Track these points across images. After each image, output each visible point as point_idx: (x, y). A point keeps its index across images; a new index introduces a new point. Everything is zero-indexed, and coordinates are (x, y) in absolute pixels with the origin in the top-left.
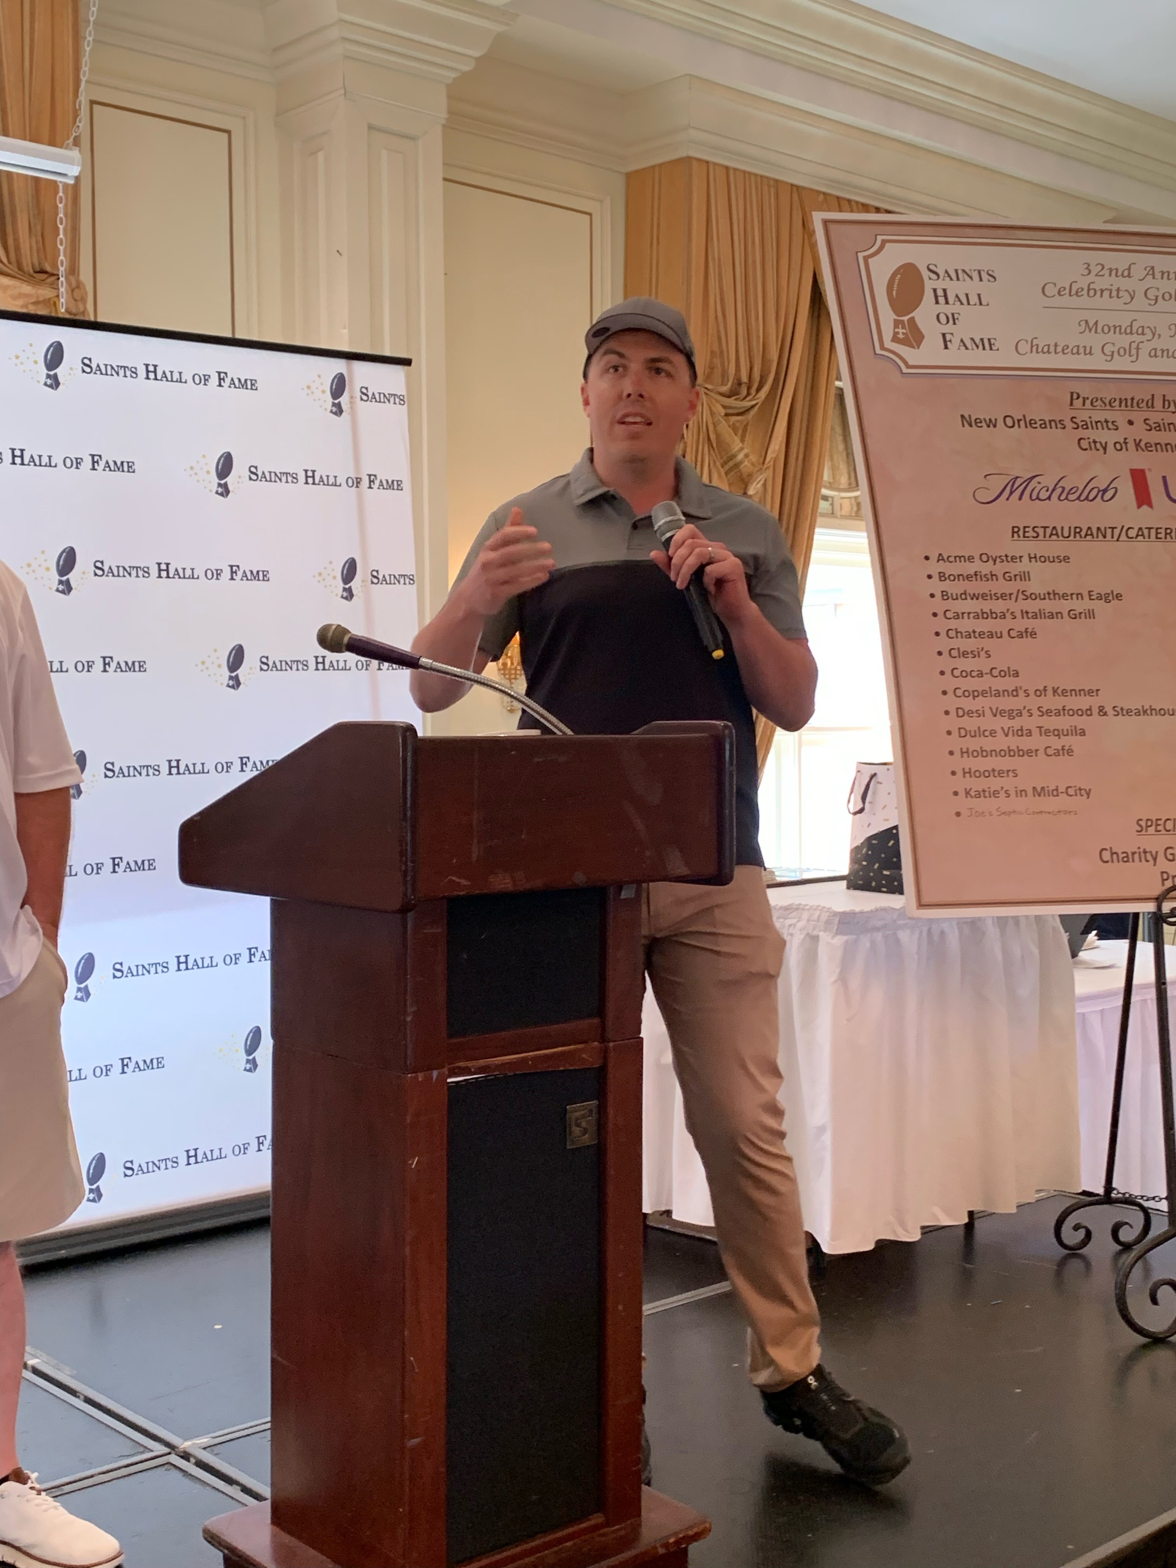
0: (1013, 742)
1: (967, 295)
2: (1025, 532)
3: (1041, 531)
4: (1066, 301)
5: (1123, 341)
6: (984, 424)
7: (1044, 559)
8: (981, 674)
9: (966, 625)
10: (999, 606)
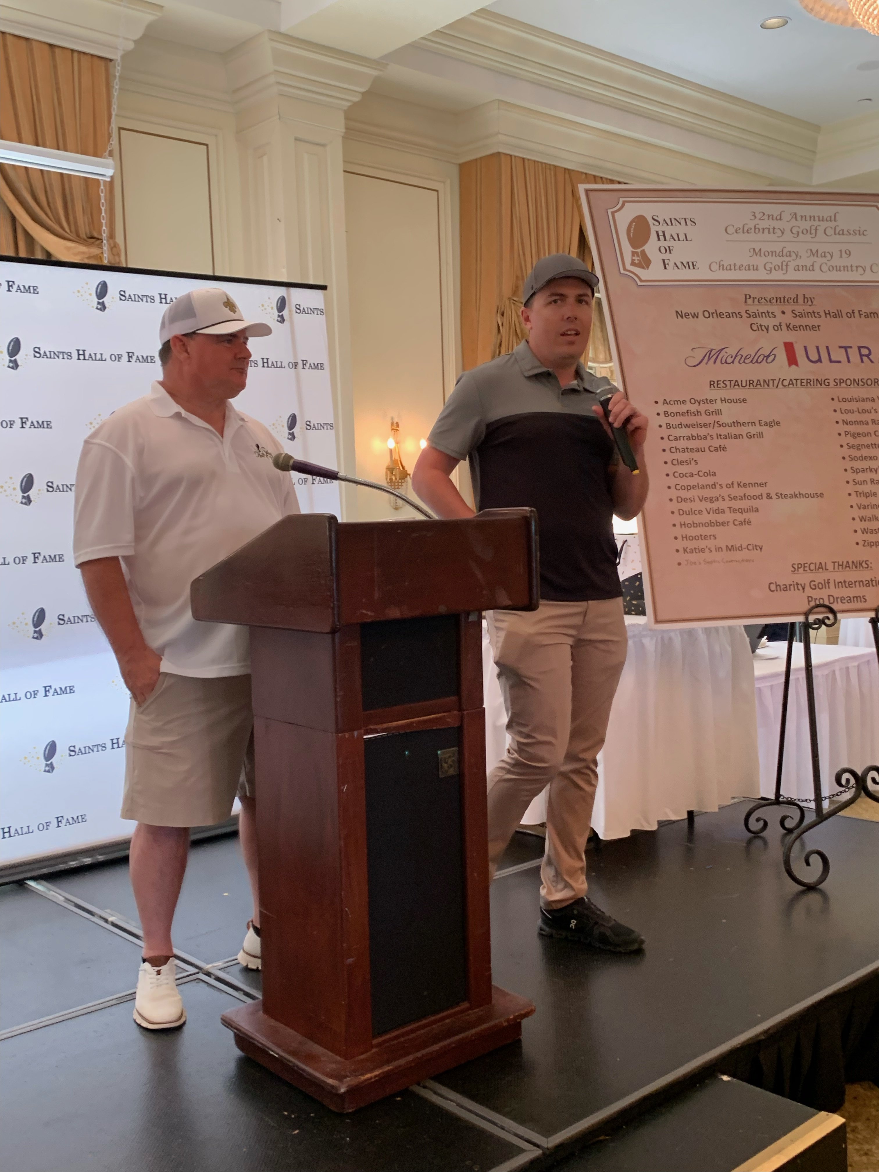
0: (713, 517)
1: (678, 235)
2: (718, 384)
3: (728, 383)
4: (741, 236)
5: (777, 261)
6: (690, 316)
7: (731, 401)
8: (692, 475)
9: (682, 444)
10: (703, 431)
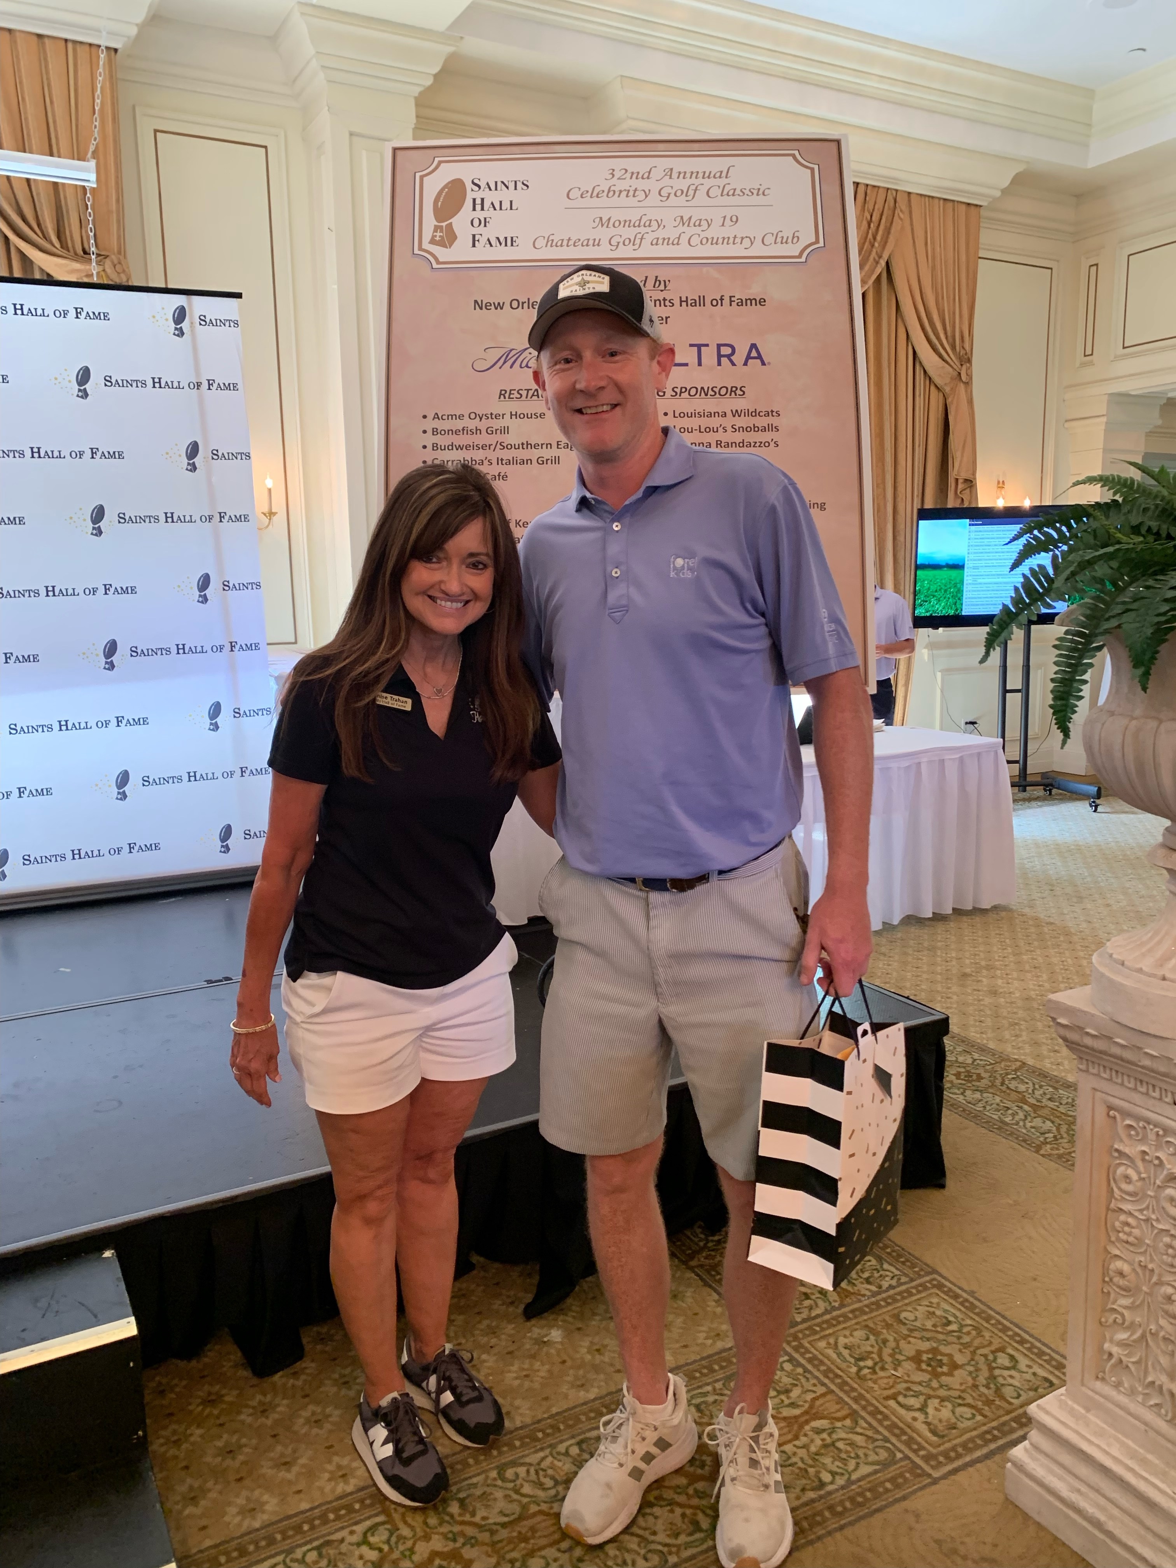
1: (501, 202)
2: (510, 394)
3: (524, 393)
4: (588, 202)
5: (630, 233)
6: (493, 307)
7: (523, 416)
10: (480, 455)
